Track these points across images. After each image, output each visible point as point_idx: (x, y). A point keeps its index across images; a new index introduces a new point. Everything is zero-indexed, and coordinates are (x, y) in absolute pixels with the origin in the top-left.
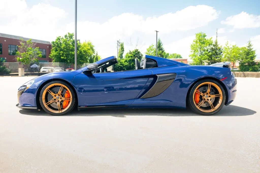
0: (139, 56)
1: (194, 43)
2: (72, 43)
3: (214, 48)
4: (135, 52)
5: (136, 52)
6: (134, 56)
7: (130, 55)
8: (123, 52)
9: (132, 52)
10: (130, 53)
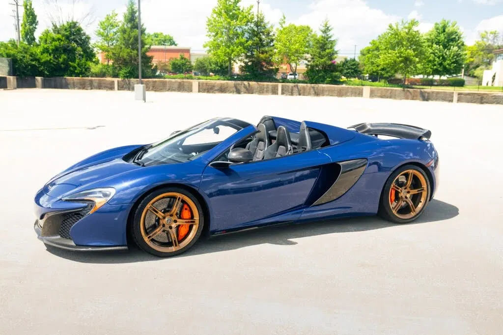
0: (81, 39)
1: (215, 16)
3: (256, 29)
5: (73, 30)
6: (67, 37)
7: (56, 36)
8: (34, 25)
9: (61, 30)
10: (56, 30)
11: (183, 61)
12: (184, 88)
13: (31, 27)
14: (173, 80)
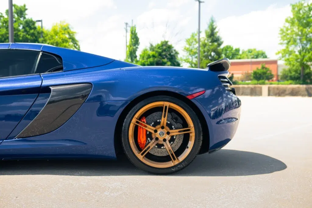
0: (170, 55)
1: (288, 25)
2: (23, 28)
4: (162, 45)
5: (164, 47)
6: (160, 54)
7: (151, 53)
8: (137, 46)
9: (155, 47)
10: (152, 48)
11: (265, 70)
12: (256, 93)
13: (135, 47)
14: (246, 86)
